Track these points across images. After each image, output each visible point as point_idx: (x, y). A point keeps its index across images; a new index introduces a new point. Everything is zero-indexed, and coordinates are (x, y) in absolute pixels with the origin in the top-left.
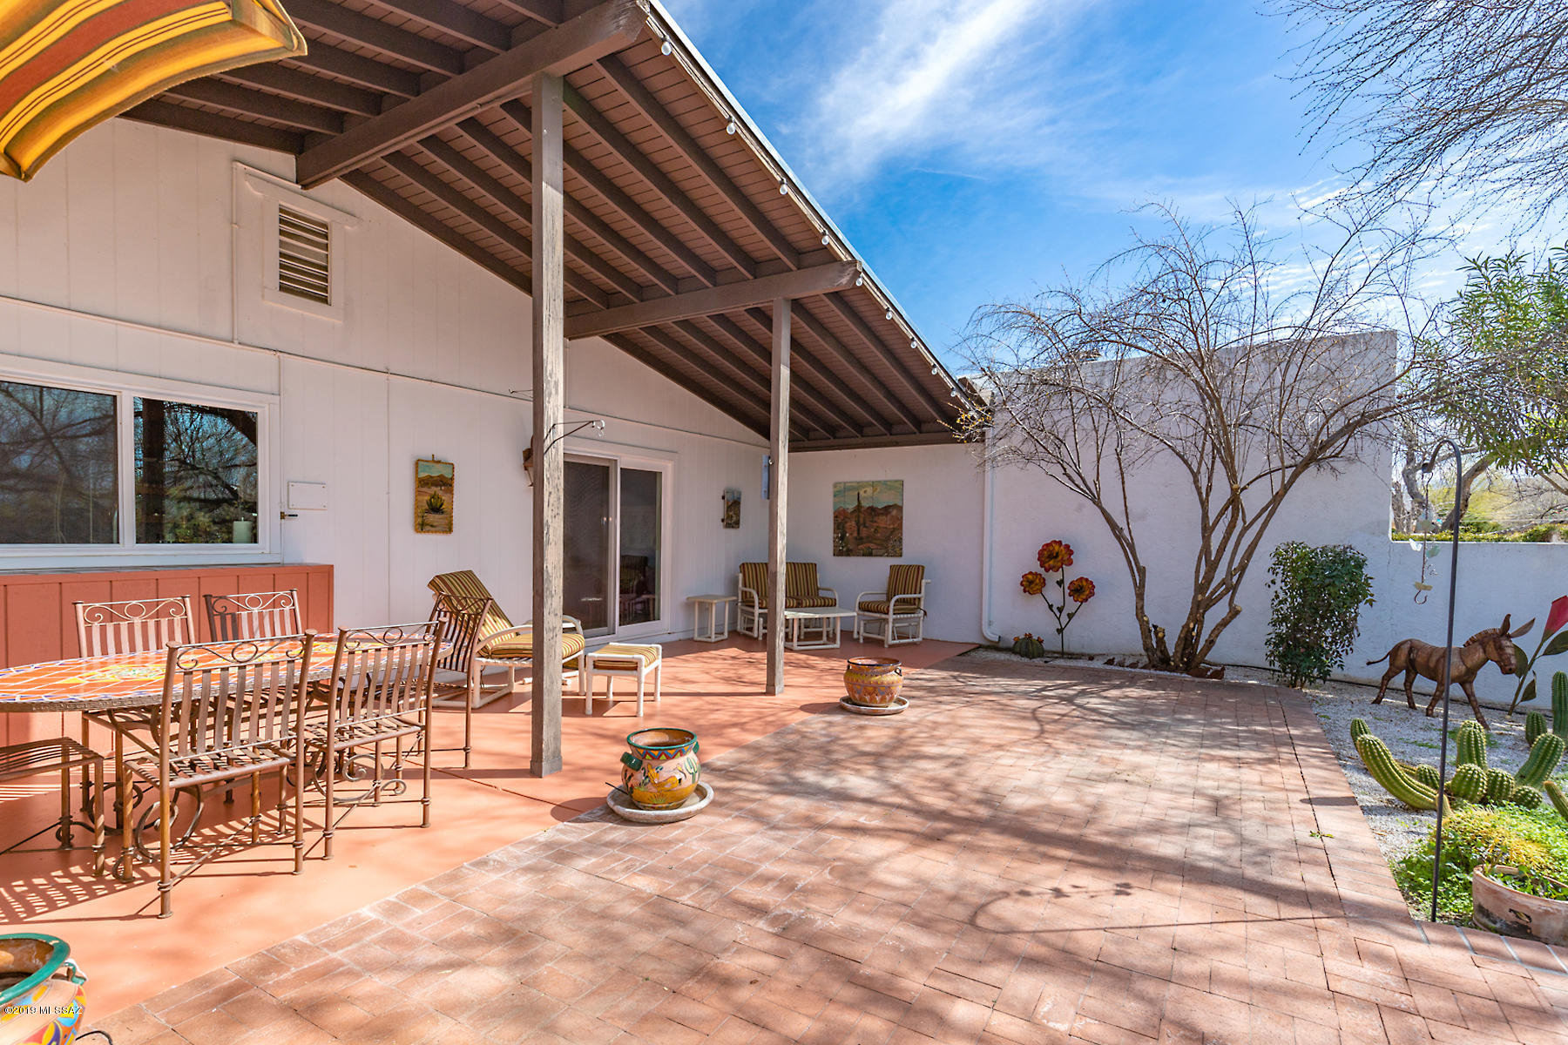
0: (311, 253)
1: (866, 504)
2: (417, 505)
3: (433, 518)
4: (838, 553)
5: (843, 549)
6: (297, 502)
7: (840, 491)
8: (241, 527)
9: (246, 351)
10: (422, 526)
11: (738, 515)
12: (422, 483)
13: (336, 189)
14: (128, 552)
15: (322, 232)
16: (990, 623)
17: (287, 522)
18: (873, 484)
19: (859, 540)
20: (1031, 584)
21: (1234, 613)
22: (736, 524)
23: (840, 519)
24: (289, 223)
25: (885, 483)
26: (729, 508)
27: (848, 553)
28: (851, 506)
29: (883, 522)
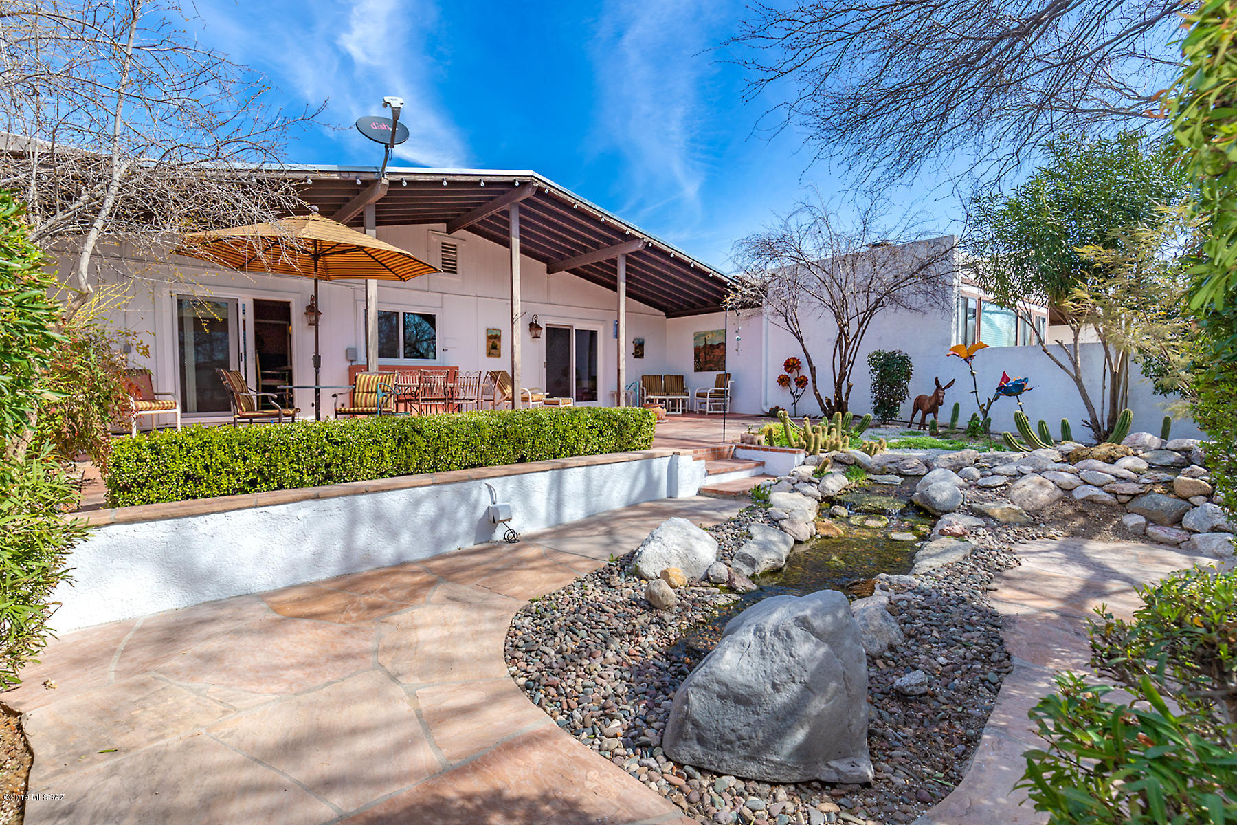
0: (450, 256)
1: (709, 343)
2: (487, 346)
3: (493, 351)
4: (696, 370)
5: (698, 369)
6: (447, 346)
7: (697, 336)
8: (431, 354)
9: (432, 294)
10: (489, 354)
11: (642, 351)
12: (490, 337)
13: (462, 233)
14: (402, 361)
15: (454, 248)
16: (766, 404)
17: (445, 352)
18: (712, 332)
19: (706, 362)
20: (783, 381)
21: (850, 387)
22: (642, 356)
23: (697, 351)
24: (445, 247)
25: (717, 331)
26: (636, 348)
27: (701, 370)
28: (702, 345)
29: (717, 352)
